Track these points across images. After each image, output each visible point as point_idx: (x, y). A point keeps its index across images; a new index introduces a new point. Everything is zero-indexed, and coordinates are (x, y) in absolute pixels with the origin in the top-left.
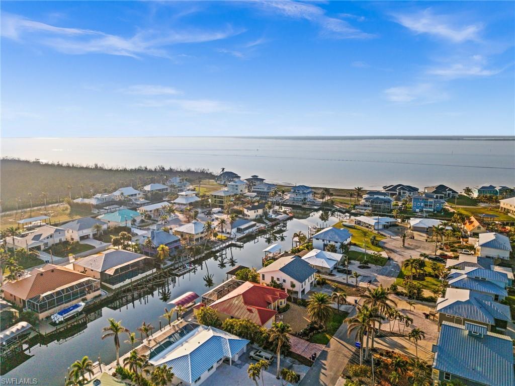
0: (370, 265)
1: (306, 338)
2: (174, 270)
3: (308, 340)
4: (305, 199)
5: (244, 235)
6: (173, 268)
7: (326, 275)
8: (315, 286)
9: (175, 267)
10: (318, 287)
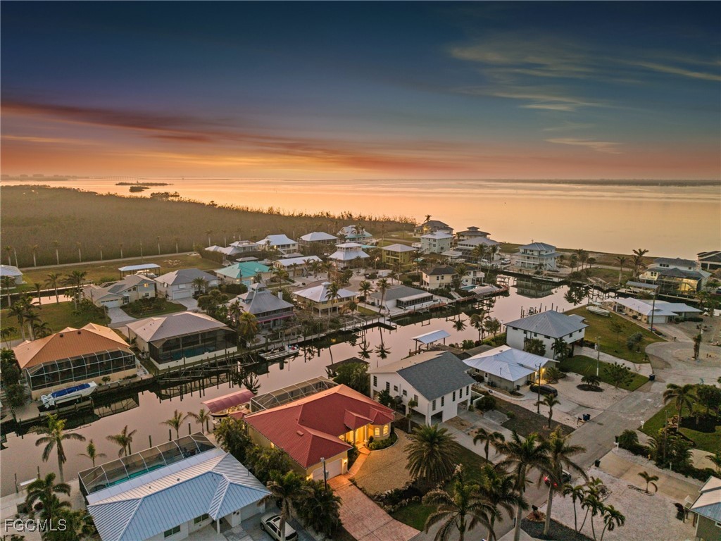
0: (602, 385)
1: (390, 507)
2: (264, 352)
3: (390, 513)
4: (541, 265)
5: (406, 312)
6: (264, 349)
7: (505, 393)
8: (471, 409)
9: (267, 348)
10: (478, 412)
